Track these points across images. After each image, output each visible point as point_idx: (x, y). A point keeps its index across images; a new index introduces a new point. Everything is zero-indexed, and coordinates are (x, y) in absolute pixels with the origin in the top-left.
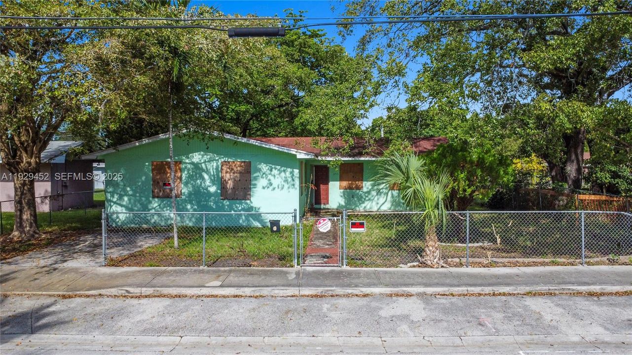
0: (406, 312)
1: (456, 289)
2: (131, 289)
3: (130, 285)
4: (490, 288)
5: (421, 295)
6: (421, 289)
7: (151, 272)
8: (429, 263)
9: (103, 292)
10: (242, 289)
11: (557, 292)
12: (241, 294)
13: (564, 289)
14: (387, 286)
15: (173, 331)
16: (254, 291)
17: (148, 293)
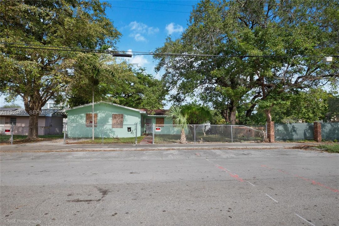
0: (172, 153)
1: (190, 147)
2: (74, 149)
3: (73, 148)
4: (201, 147)
5: (178, 149)
6: (178, 148)
7: (82, 145)
8: (182, 142)
9: (63, 150)
10: (116, 148)
11: (222, 148)
12: (115, 150)
13: (224, 147)
14: (167, 147)
15: (88, 158)
16: (120, 149)
17: (80, 150)
